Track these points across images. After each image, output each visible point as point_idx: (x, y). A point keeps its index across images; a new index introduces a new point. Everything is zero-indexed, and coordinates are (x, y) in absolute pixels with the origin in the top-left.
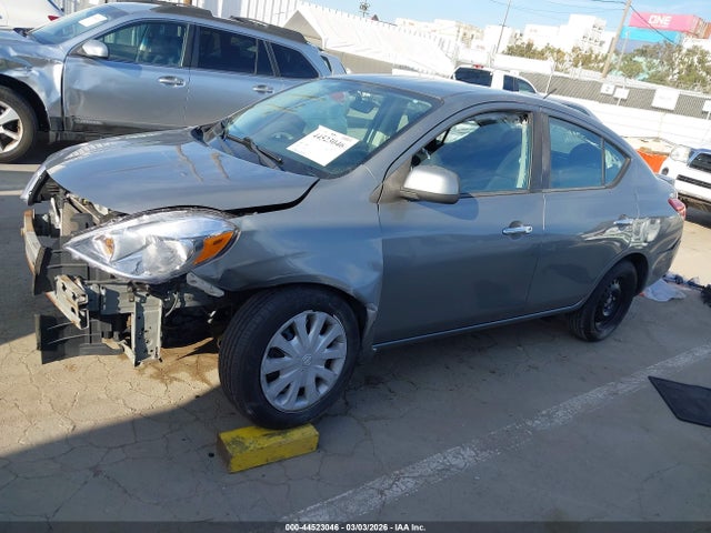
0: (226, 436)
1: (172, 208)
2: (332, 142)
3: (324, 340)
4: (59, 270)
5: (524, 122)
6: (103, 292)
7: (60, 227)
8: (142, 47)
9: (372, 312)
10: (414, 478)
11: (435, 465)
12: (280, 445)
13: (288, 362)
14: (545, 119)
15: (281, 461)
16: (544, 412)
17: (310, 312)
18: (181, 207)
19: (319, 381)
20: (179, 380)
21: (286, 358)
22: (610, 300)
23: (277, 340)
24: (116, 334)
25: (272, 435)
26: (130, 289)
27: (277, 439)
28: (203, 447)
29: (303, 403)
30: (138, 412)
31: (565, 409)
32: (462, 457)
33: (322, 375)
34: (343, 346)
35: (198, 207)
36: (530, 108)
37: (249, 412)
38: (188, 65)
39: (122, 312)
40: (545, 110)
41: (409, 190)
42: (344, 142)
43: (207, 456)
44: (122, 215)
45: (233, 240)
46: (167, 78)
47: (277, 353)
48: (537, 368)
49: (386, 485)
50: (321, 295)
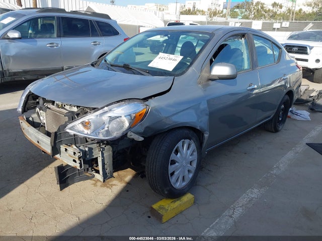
0: (155, 206)
1: (118, 102)
2: (170, 59)
3: (189, 152)
4: (61, 143)
5: (243, 39)
6: (87, 149)
7: (45, 122)
8: (30, 32)
9: (206, 136)
10: (241, 207)
11: (246, 199)
12: (180, 205)
13: (177, 166)
14: (251, 36)
15: (181, 212)
16: (275, 166)
17: (183, 140)
18: (122, 101)
19: (189, 171)
20: (114, 185)
21: (177, 164)
22: (281, 113)
23: (173, 156)
24: (90, 169)
25: (175, 202)
26: (98, 145)
27: (178, 203)
28: (144, 214)
29: (184, 184)
30: (104, 205)
31: (282, 163)
32: (254, 193)
33: (190, 169)
34: (195, 153)
35: (129, 99)
36: (246, 32)
37: (166, 192)
38: (59, 36)
39: (94, 157)
40: (250, 32)
41: (214, 75)
42: (176, 58)
43: (148, 218)
44: (94, 109)
45: (147, 113)
46: (51, 44)
47: (173, 162)
48: (261, 148)
49: (231, 213)
50: (186, 131)
